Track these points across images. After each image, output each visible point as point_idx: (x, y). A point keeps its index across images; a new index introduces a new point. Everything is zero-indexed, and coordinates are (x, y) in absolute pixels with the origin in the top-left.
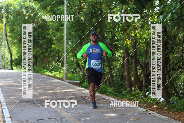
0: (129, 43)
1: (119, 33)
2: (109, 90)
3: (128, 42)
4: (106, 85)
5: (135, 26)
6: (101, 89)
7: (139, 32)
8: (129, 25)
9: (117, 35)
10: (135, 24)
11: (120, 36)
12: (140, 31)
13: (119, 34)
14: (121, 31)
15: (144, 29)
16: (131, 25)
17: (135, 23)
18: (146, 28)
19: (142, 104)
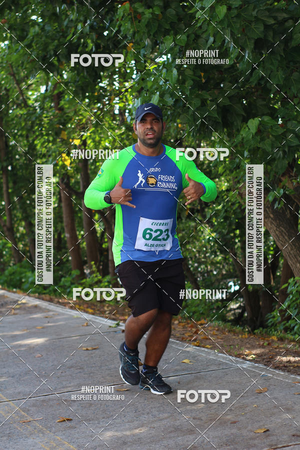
0: (68, 163)
1: (42, 140)
2: (29, 277)
3: (65, 160)
4: (21, 267)
5: (81, 120)
6: (11, 275)
7: (90, 136)
8: (65, 120)
9: (39, 145)
10: (81, 117)
11: (46, 147)
12: (93, 132)
13: (44, 142)
14: (47, 135)
15: (102, 128)
16: (71, 119)
17: (81, 115)
18: (107, 125)
19: (108, 307)
